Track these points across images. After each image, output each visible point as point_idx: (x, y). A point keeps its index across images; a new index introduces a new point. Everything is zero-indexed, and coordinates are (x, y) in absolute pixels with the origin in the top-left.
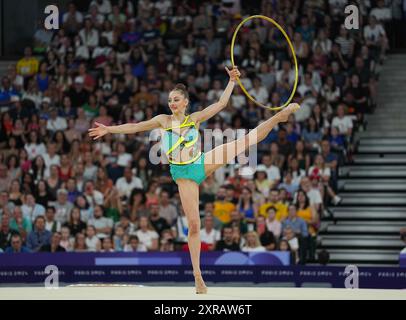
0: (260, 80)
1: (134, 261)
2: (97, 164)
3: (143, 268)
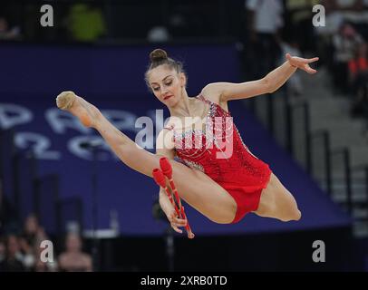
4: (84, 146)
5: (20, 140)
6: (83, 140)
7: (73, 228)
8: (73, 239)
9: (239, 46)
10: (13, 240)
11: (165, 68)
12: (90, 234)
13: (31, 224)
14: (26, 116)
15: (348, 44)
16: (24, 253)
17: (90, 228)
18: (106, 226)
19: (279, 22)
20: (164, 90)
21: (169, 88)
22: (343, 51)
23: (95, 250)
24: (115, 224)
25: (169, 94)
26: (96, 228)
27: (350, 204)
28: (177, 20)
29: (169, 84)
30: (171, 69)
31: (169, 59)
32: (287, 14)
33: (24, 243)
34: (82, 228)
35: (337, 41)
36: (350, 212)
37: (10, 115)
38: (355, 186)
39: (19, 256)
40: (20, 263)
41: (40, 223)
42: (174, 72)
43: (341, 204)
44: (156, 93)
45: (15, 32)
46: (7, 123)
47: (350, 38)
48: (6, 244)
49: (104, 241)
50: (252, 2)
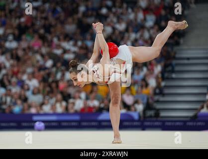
0: (122, 19)
1: (54, 118)
2: (33, 66)
3: (59, 122)
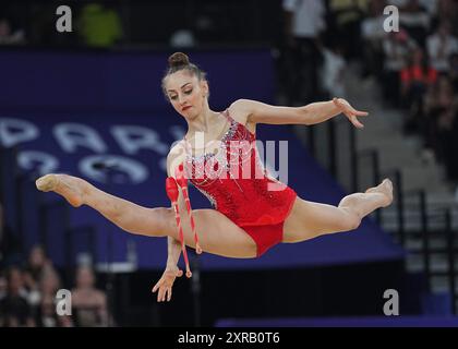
4: (97, 166)
5: (24, 160)
6: (96, 159)
7: (84, 260)
8: (85, 273)
9: (275, 53)
10: (16, 274)
11: (185, 74)
12: (104, 267)
13: (37, 256)
14: (31, 132)
15: (400, 50)
16: (28, 289)
17: (103, 261)
18: (123, 259)
19: (321, 24)
20: (182, 99)
21: (189, 97)
22: (395, 58)
23: (109, 286)
24: (132, 257)
25: (188, 105)
26: (111, 260)
27: (402, 234)
28: (204, 23)
29: (189, 92)
30: (191, 75)
31: (191, 65)
32: (330, 15)
33: (29, 279)
34: (95, 261)
35: (388, 47)
36: (402, 242)
37: (13, 131)
38: (407, 213)
39: (22, 292)
40: (24, 302)
41: (47, 255)
42: (195, 79)
43: (392, 234)
44: (173, 102)
45: (18, 37)
46: (9, 140)
47: (403, 43)
48: (8, 278)
49: (120, 275)
50: (290, 2)
